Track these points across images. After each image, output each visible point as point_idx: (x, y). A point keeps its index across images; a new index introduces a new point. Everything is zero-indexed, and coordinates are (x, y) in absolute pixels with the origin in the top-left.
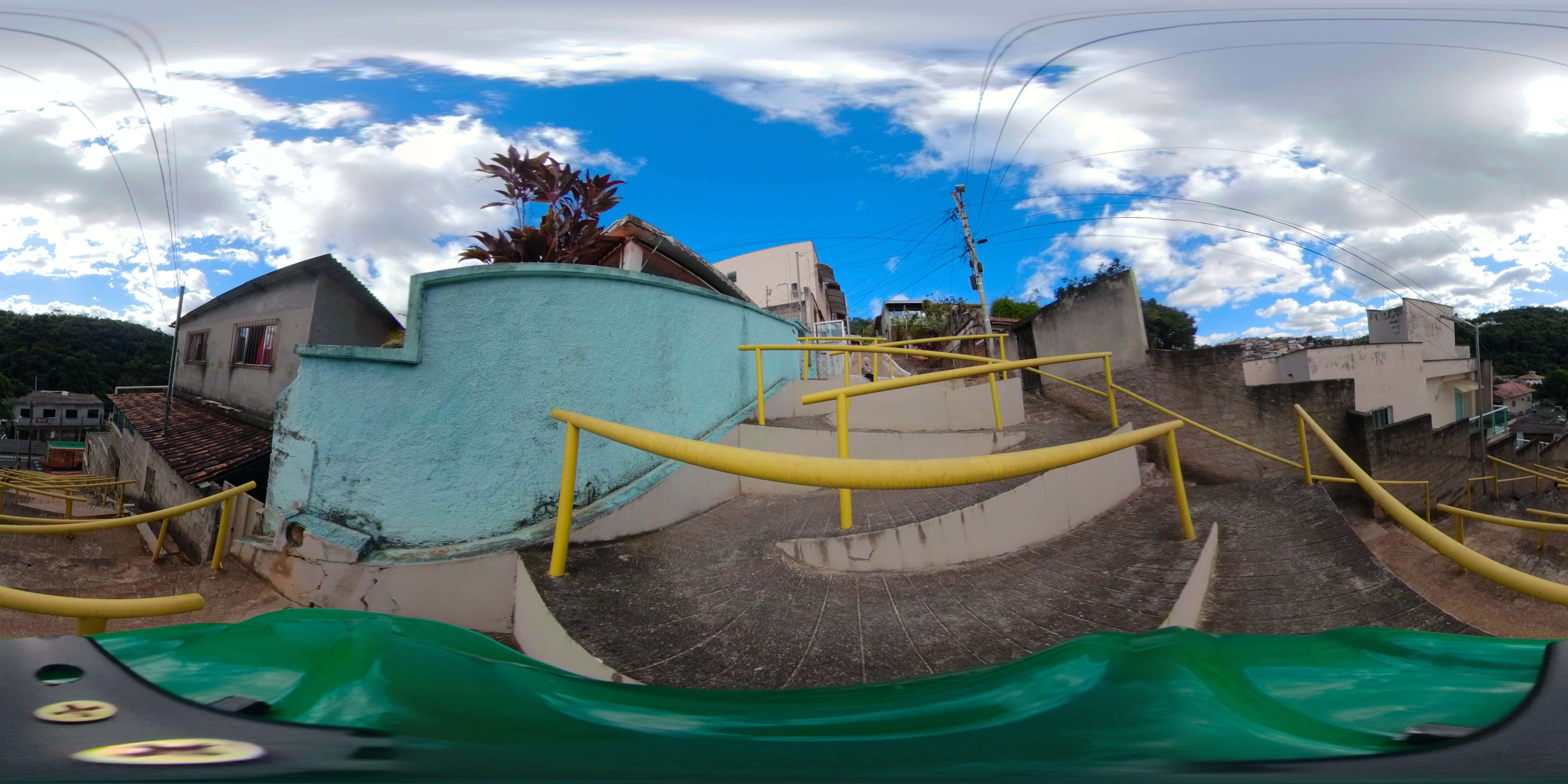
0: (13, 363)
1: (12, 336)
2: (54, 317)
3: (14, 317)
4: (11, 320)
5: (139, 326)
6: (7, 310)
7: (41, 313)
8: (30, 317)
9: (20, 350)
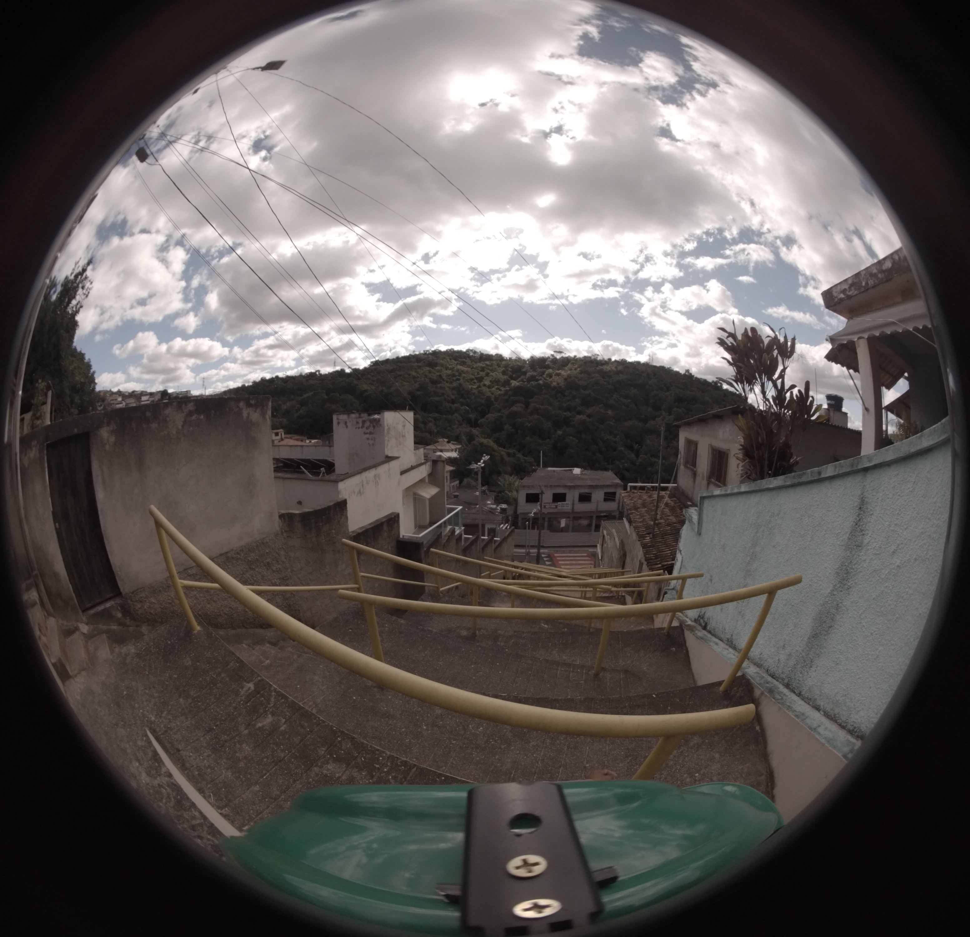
0: (506, 426)
1: (502, 389)
2: (554, 360)
3: (504, 363)
4: (499, 366)
5: (662, 368)
6: (494, 354)
7: (537, 355)
8: (524, 361)
9: (514, 408)
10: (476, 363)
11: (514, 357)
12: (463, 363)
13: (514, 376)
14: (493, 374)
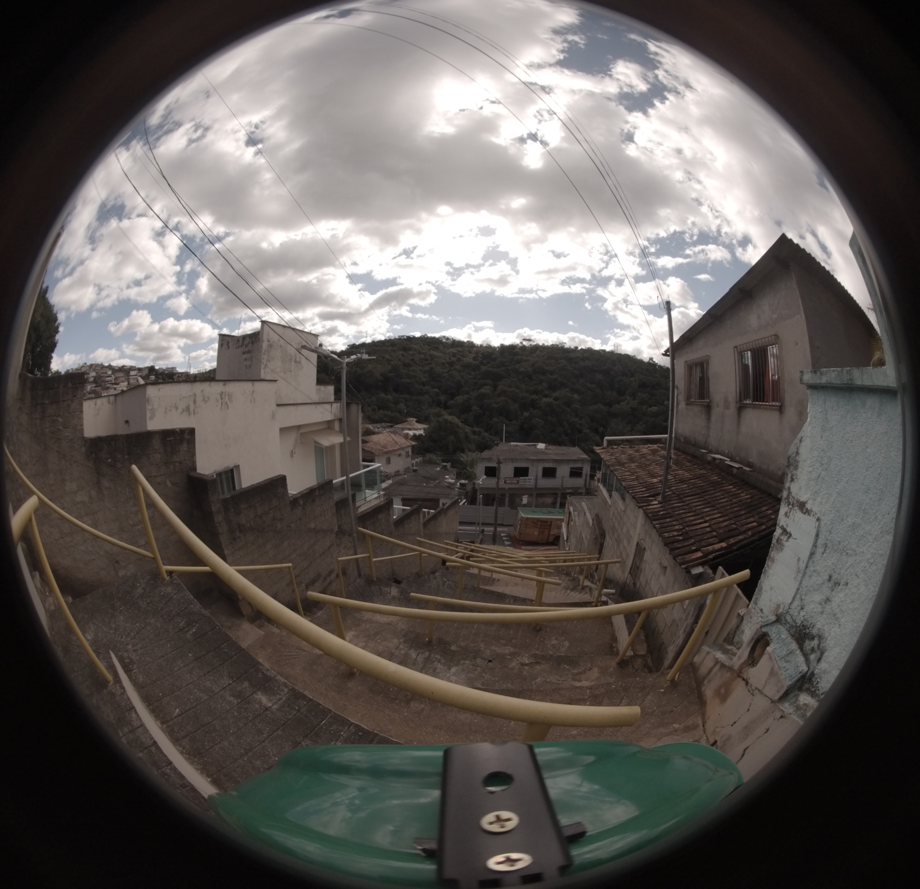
0: (475, 408)
1: (473, 373)
2: (524, 348)
3: (475, 349)
4: (470, 352)
5: (627, 357)
6: (466, 341)
7: (507, 343)
8: (494, 349)
9: (483, 390)
10: (448, 348)
11: (485, 345)
12: (437, 349)
13: (484, 361)
14: (465, 359)
